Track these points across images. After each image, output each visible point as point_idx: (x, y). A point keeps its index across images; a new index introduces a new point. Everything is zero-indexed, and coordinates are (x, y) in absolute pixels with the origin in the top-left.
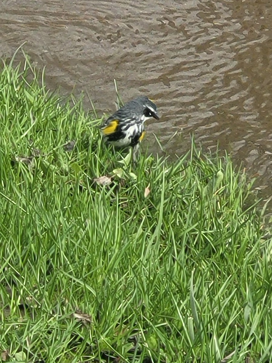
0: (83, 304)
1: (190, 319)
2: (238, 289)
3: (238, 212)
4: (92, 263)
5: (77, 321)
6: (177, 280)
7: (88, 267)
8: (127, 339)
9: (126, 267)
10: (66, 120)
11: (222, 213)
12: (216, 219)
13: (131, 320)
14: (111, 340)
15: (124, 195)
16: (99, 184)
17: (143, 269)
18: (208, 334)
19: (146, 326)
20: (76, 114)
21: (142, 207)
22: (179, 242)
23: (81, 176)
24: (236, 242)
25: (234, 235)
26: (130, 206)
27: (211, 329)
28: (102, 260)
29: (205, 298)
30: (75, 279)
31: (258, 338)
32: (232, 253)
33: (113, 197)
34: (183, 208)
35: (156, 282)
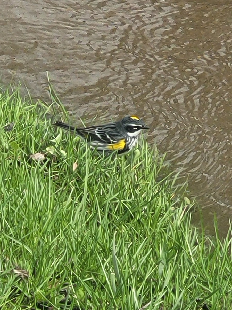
0: (22, 261)
1: (113, 274)
2: (153, 249)
3: (152, 184)
4: (28, 226)
5: (16, 276)
6: (101, 241)
7: (25, 230)
8: (59, 291)
9: (58, 230)
10: (6, 105)
11: (139, 185)
12: (134, 190)
13: (62, 275)
14: (45, 292)
15: (56, 169)
16: (34, 160)
17: (73, 231)
18: (127, 287)
19: (75, 280)
20: (15, 100)
21: (71, 180)
22: (102, 209)
23: (19, 153)
24: (151, 210)
25: (149, 203)
26: (61, 178)
27: (131, 283)
28: (37, 224)
29: (125, 257)
30: (15, 240)
31: (170, 291)
32: (148, 219)
33: (46, 171)
34: (106, 180)
35: (84, 243)
